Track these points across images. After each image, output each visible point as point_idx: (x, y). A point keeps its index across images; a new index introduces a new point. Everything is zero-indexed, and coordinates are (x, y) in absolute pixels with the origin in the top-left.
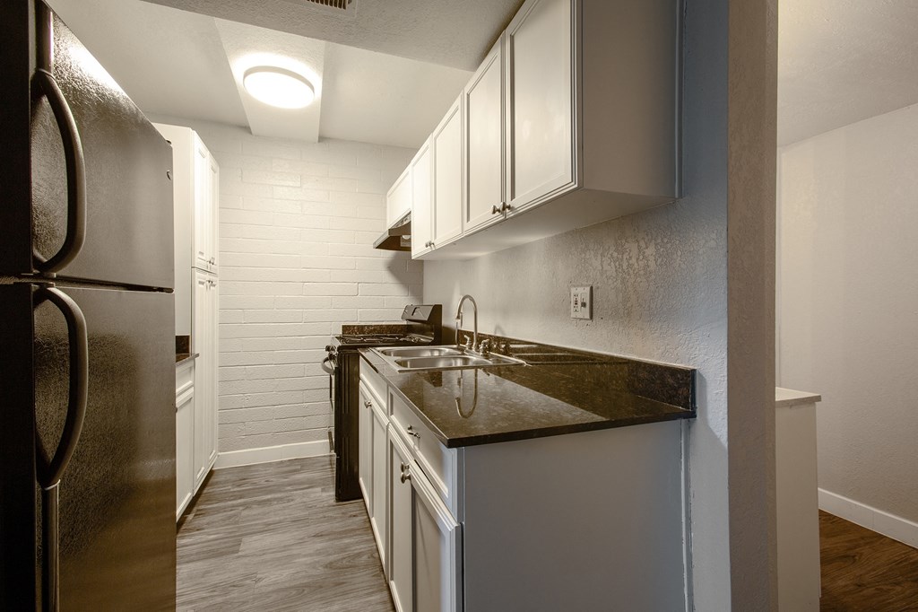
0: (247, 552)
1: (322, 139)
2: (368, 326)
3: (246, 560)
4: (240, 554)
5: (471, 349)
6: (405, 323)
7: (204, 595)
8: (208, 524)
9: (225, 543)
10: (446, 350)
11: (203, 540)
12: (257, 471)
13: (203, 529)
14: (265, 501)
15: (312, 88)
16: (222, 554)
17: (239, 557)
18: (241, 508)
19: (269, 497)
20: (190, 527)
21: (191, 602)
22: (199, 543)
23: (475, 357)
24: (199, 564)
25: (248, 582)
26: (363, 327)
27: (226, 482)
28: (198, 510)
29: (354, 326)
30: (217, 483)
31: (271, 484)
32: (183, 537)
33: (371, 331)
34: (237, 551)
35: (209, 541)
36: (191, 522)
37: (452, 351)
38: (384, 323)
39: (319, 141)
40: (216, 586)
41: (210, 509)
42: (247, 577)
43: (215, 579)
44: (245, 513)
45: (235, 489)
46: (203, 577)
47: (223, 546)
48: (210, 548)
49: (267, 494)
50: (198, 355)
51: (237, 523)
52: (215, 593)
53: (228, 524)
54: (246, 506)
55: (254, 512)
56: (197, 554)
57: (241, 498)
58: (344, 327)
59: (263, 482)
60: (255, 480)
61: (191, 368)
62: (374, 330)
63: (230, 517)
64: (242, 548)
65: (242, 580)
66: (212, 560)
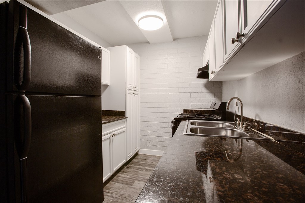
0: (135, 187)
1: (175, 39)
2: (195, 110)
3: (133, 190)
4: (132, 186)
5: (239, 125)
6: (212, 109)
7: (117, 197)
8: (129, 172)
9: (130, 180)
10: (227, 124)
11: (125, 177)
12: (150, 158)
13: (126, 173)
14: (148, 169)
15: (162, 20)
16: (127, 184)
17: (132, 187)
18: (140, 170)
19: (150, 168)
20: (124, 171)
21: (112, 197)
22: (123, 177)
23: (240, 130)
24: (120, 184)
25: (130, 198)
26: (192, 110)
27: (140, 159)
28: (128, 166)
29: (189, 110)
30: (137, 158)
31: (153, 164)
32: (121, 174)
33: (196, 112)
34: (132, 185)
35: (126, 178)
36: (125, 169)
37: (230, 124)
38: (202, 109)
39: (174, 41)
40: (121, 195)
41: (131, 167)
42: (131, 196)
43: (122, 192)
44: (140, 172)
45: (142, 162)
46: (119, 190)
47: (129, 181)
48: (125, 180)
49: (150, 167)
50: (127, 117)
51: (136, 174)
52: (120, 198)
53: (134, 174)
54: (142, 169)
55: (143, 172)
56: (122, 181)
57: (141, 166)
58: (184, 110)
59: (150, 162)
60: (148, 161)
61: (125, 121)
62: (198, 112)
63: (136, 172)
64: (134, 184)
65: (128, 197)
66: (124, 185)
